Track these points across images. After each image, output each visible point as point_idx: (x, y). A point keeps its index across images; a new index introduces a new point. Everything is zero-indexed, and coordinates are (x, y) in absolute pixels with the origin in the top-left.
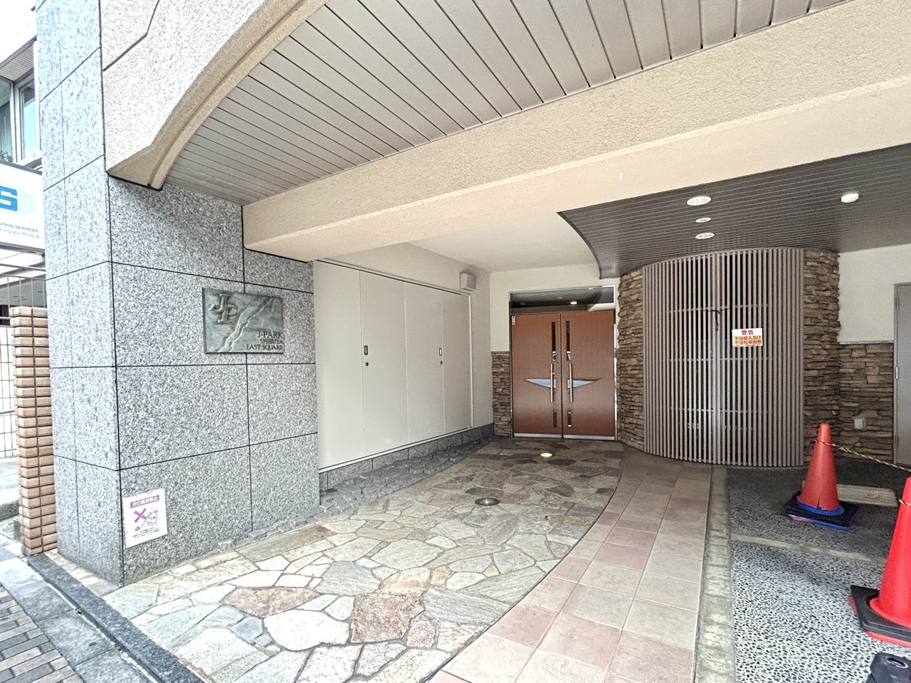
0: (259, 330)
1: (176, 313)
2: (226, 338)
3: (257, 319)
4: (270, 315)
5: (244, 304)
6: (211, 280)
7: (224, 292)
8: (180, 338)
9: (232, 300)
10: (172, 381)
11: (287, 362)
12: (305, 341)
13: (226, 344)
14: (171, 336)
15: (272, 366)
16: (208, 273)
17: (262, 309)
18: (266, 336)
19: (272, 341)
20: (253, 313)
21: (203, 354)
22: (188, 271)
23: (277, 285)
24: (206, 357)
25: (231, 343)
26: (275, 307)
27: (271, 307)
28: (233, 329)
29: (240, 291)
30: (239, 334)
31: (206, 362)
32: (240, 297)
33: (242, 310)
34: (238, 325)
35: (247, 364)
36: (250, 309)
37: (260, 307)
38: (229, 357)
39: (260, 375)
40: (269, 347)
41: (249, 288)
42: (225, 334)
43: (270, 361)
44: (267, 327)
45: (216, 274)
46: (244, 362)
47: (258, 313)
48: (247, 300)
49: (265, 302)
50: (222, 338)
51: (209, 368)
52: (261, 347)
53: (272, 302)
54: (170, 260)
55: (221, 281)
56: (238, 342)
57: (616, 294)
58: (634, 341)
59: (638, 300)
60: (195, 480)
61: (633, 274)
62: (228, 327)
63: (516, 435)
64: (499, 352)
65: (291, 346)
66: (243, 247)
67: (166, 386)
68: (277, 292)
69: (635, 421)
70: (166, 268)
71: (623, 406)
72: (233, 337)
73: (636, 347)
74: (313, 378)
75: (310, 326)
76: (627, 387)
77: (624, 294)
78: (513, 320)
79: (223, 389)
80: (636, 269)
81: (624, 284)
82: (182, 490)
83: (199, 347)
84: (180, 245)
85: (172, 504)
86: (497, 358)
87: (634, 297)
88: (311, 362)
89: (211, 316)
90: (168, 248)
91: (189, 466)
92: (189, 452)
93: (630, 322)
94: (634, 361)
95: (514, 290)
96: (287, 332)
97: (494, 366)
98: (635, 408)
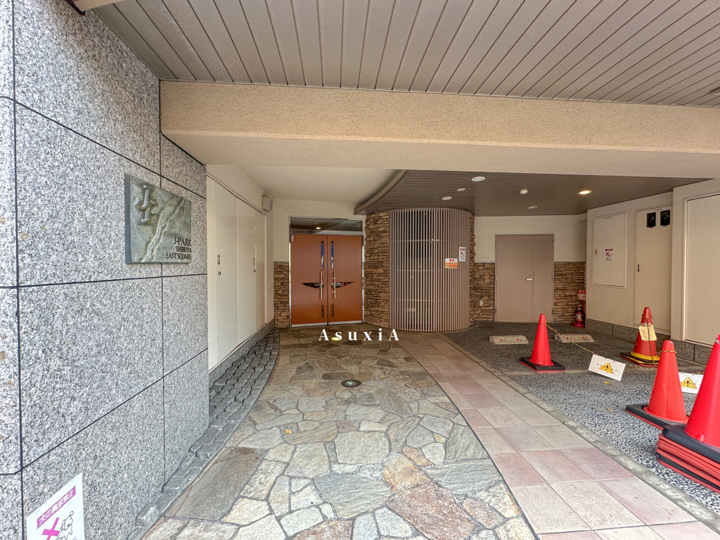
0: (175, 236)
1: (97, 204)
2: (148, 243)
3: (174, 222)
4: (183, 219)
5: (163, 201)
6: (133, 165)
7: (146, 184)
8: (101, 240)
9: (154, 195)
10: (92, 305)
11: (190, 273)
13: (149, 252)
14: (91, 238)
15: (180, 278)
16: (130, 155)
17: (177, 211)
18: (180, 243)
19: (184, 249)
20: (171, 214)
21: (124, 264)
22: (111, 146)
23: (184, 185)
24: (128, 268)
25: (153, 250)
26: (186, 209)
27: (183, 209)
28: (154, 232)
29: (158, 185)
30: (160, 239)
31: (128, 276)
32: (158, 192)
33: (162, 209)
34: (159, 228)
35: (162, 277)
36: (168, 209)
37: (175, 208)
38: (149, 268)
39: (172, 289)
40: (182, 256)
41: (164, 183)
42: (148, 239)
43: (179, 272)
44: (180, 233)
45: (137, 158)
46: (160, 274)
47: (174, 215)
48: (164, 197)
49: (178, 203)
50: (145, 243)
51: (130, 283)
52: (177, 257)
53: (184, 204)
54: (92, 125)
55: (141, 168)
56: (159, 249)
59: (385, 231)
62: (149, 229)
63: (293, 326)
64: (280, 262)
66: (160, 132)
67: (85, 313)
68: (185, 193)
70: (87, 134)
72: (155, 242)
74: (205, 290)
75: (204, 235)
77: (371, 226)
78: (292, 238)
79: (142, 311)
81: (372, 220)
83: (121, 256)
84: (103, 106)
86: (279, 268)
87: (381, 230)
88: (205, 273)
89: (135, 215)
90: (91, 105)
95: (294, 215)
97: (275, 272)
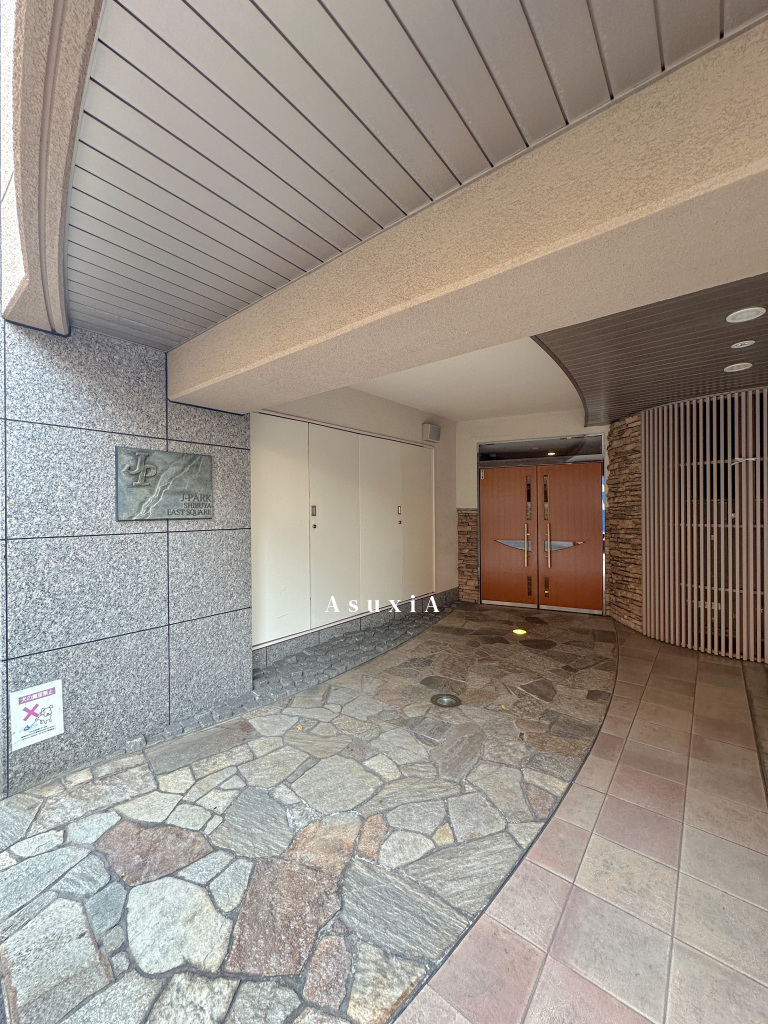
0: (183, 493)
1: (82, 476)
2: (142, 503)
3: (180, 480)
4: (197, 475)
5: (166, 463)
6: (127, 437)
7: (141, 451)
8: (86, 504)
9: (149, 459)
10: (75, 554)
11: (216, 528)
12: (239, 503)
13: (143, 511)
14: (75, 502)
15: (198, 533)
16: (123, 430)
17: (187, 469)
18: (192, 500)
19: (198, 505)
20: (177, 474)
21: (114, 522)
22: (98, 428)
23: (207, 441)
24: (119, 524)
25: (148, 509)
26: (203, 466)
27: (198, 466)
28: (152, 493)
29: (161, 449)
30: (159, 497)
31: (119, 531)
32: (160, 455)
33: (163, 471)
34: (158, 487)
35: (168, 532)
36: (172, 470)
37: (185, 466)
38: (147, 524)
39: (184, 544)
40: (195, 512)
41: (172, 445)
42: (142, 499)
43: (197, 527)
44: (192, 490)
45: (133, 430)
46: (164, 529)
47: (182, 474)
48: (168, 459)
49: (191, 461)
50: (137, 503)
51: (122, 538)
52: (185, 513)
53: (200, 460)
54: (77, 416)
55: (139, 439)
56: (157, 507)
57: (605, 443)
58: (629, 499)
59: (635, 451)
60: (100, 669)
61: (628, 420)
62: (145, 491)
63: (484, 601)
64: (467, 510)
65: (222, 510)
66: (167, 399)
67: (67, 559)
68: (206, 450)
69: (629, 595)
70: (72, 425)
71: (614, 576)
72: (152, 501)
73: (633, 506)
74: (246, 545)
75: (244, 488)
76: (618, 554)
77: (615, 444)
78: (482, 474)
79: (138, 562)
80: (631, 414)
81: (616, 432)
82: (83, 681)
83: (109, 516)
84: (90, 398)
85: (71, 699)
86: (464, 517)
87: (629, 448)
88: (246, 528)
89: (125, 479)
90: (76, 402)
91: (94, 652)
92: (94, 636)
93: (624, 477)
94: (629, 524)
95: (484, 441)
96: (218, 493)
97: (461, 524)
98: (630, 580)
